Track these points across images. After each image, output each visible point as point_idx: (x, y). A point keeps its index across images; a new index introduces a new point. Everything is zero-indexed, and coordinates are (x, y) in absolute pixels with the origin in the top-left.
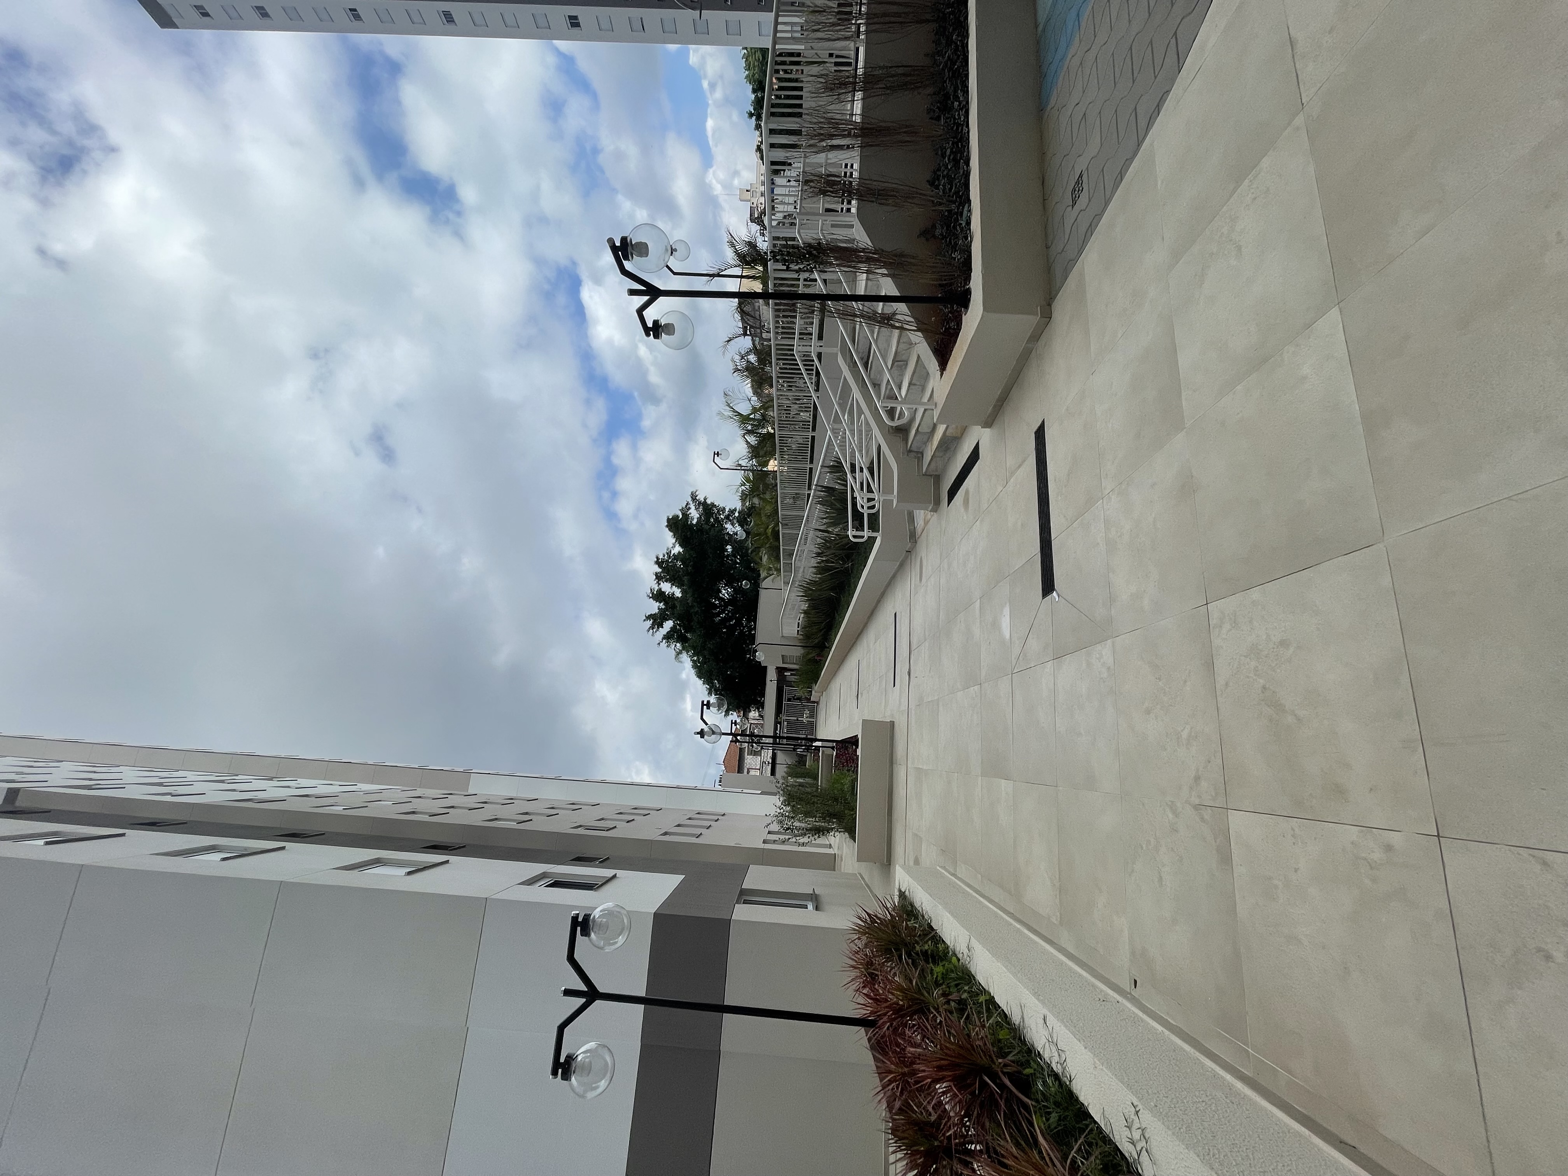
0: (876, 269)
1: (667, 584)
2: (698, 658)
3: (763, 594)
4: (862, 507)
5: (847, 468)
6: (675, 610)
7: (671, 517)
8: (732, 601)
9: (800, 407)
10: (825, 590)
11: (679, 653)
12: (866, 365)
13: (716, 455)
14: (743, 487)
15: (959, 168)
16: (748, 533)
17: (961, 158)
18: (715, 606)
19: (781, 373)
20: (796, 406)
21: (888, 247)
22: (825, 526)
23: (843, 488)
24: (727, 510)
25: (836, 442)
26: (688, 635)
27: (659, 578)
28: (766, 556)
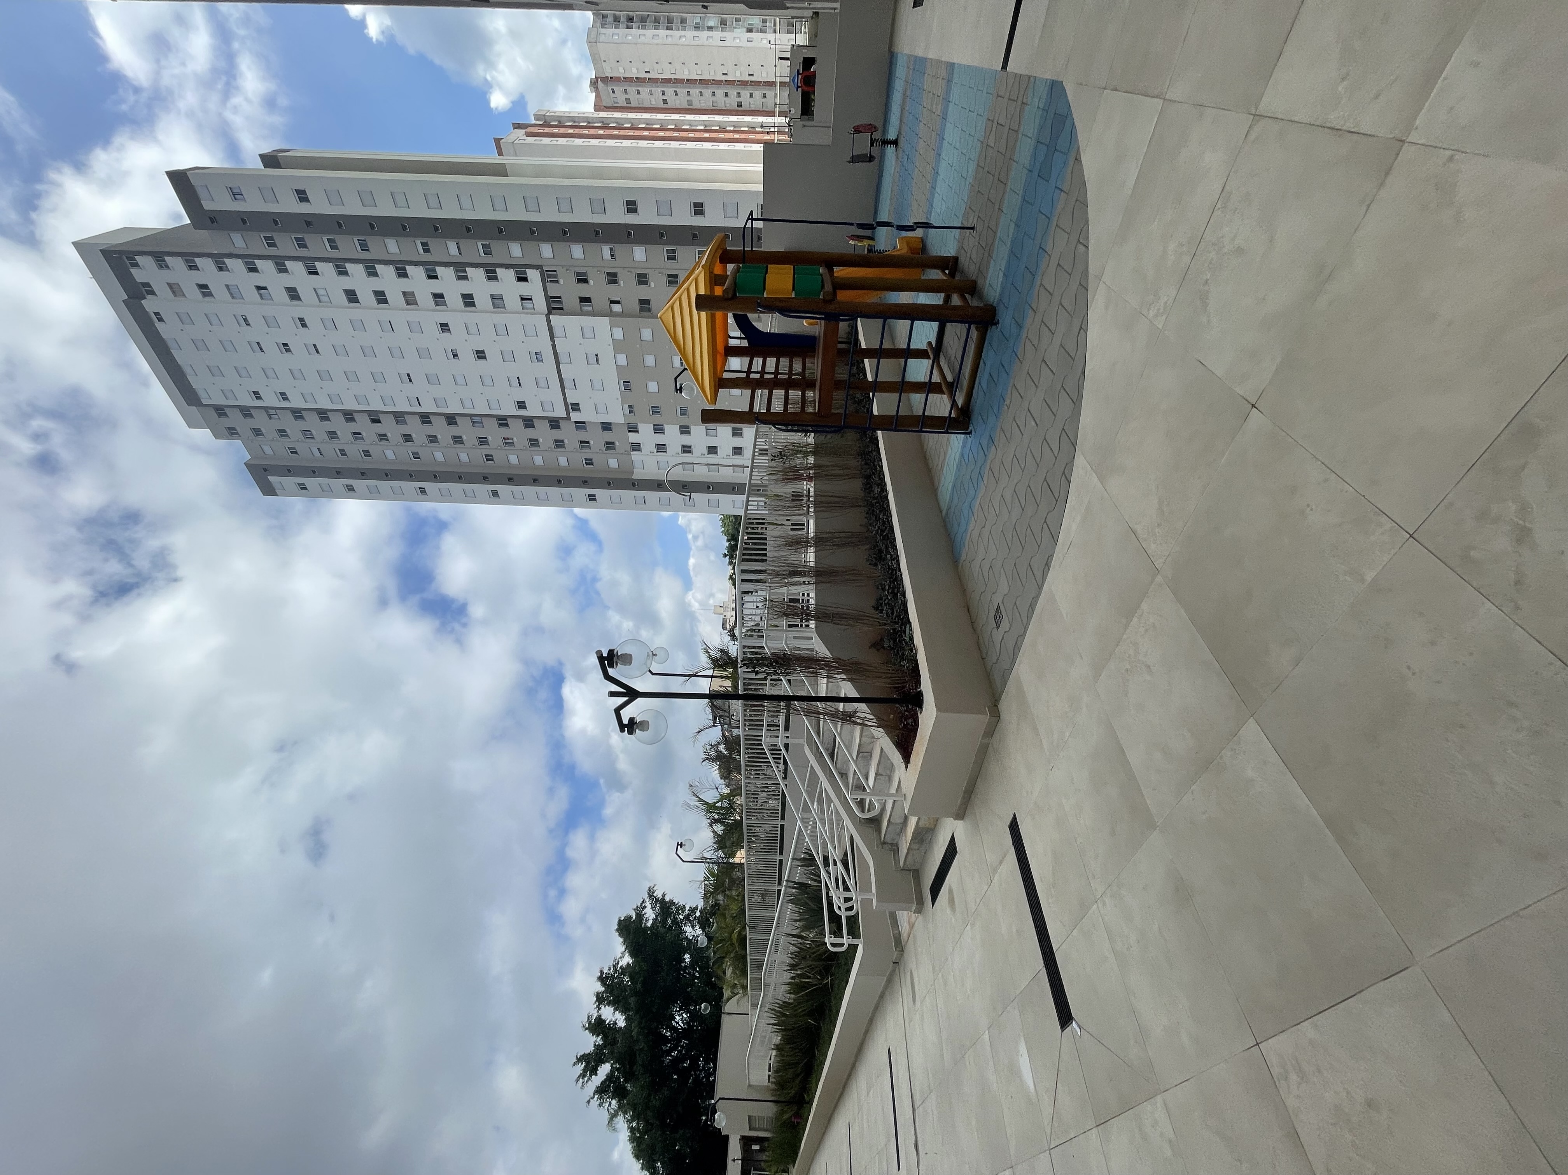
0: (835, 674)
1: (609, 1008)
2: (638, 1123)
3: (726, 1020)
4: (840, 908)
5: (819, 861)
6: (615, 1047)
7: (622, 919)
8: (687, 1032)
9: (768, 795)
10: (800, 1017)
11: (613, 1116)
12: (832, 756)
13: (679, 846)
14: (706, 882)
15: (897, 599)
16: (710, 938)
17: (898, 592)
18: (665, 1040)
19: (749, 762)
20: (765, 794)
21: (845, 656)
22: (798, 930)
23: (816, 884)
24: (687, 908)
25: (806, 831)
26: (629, 1087)
27: (600, 1000)
28: (731, 968)
